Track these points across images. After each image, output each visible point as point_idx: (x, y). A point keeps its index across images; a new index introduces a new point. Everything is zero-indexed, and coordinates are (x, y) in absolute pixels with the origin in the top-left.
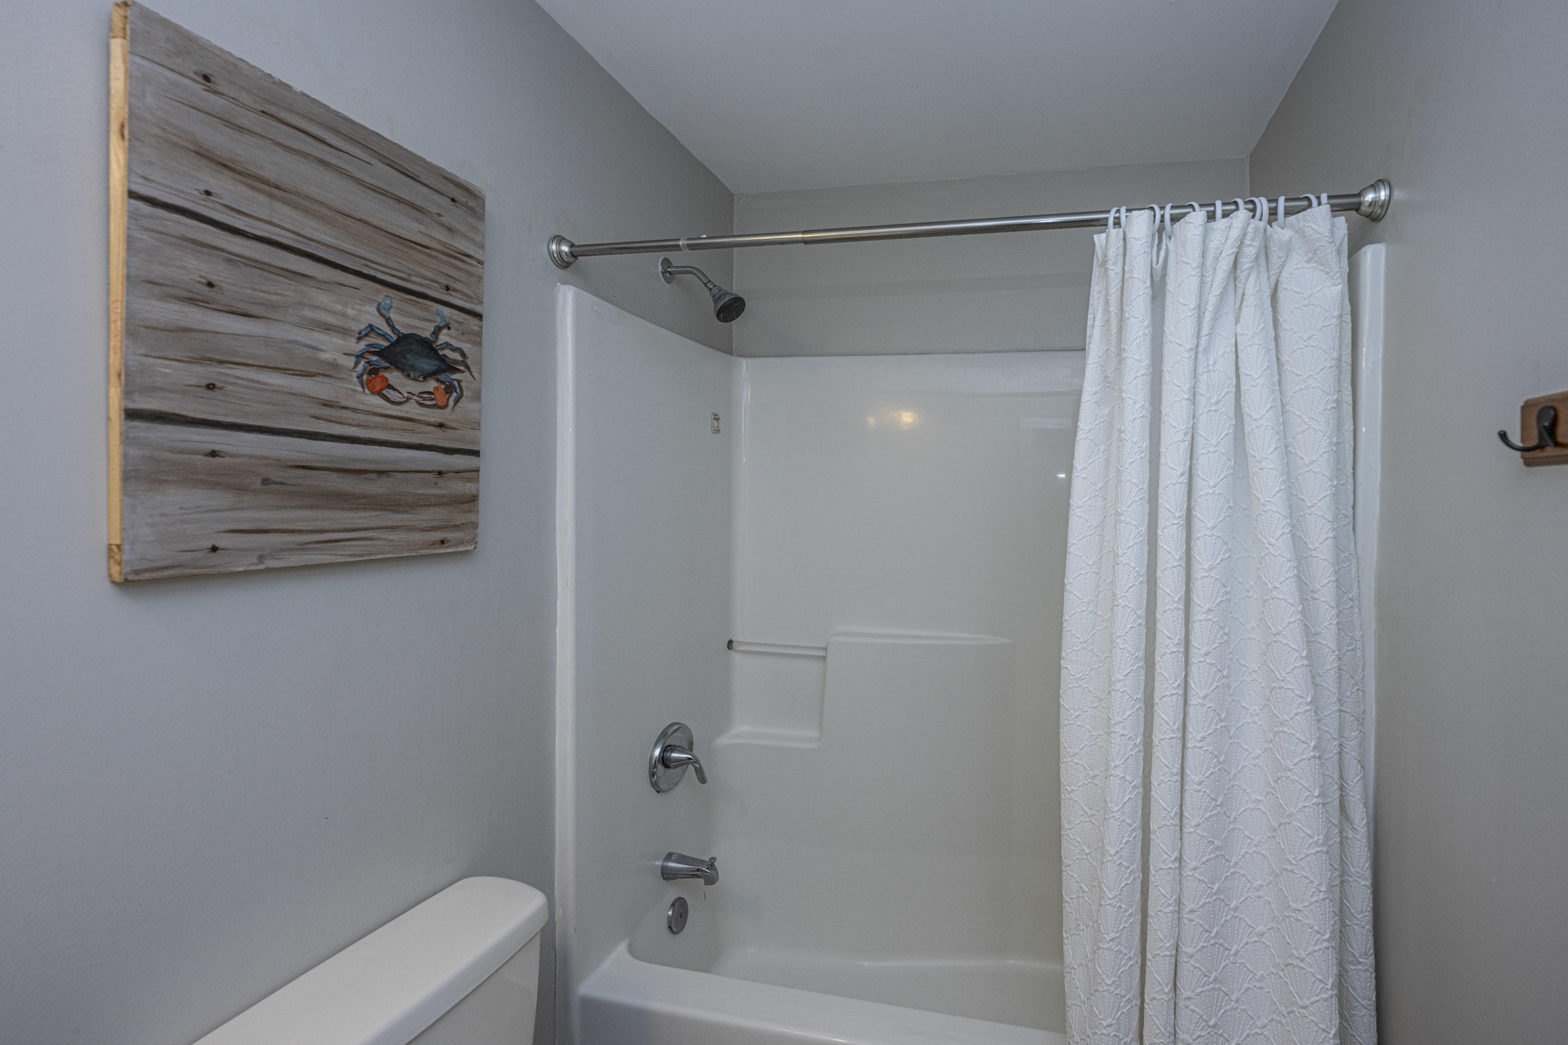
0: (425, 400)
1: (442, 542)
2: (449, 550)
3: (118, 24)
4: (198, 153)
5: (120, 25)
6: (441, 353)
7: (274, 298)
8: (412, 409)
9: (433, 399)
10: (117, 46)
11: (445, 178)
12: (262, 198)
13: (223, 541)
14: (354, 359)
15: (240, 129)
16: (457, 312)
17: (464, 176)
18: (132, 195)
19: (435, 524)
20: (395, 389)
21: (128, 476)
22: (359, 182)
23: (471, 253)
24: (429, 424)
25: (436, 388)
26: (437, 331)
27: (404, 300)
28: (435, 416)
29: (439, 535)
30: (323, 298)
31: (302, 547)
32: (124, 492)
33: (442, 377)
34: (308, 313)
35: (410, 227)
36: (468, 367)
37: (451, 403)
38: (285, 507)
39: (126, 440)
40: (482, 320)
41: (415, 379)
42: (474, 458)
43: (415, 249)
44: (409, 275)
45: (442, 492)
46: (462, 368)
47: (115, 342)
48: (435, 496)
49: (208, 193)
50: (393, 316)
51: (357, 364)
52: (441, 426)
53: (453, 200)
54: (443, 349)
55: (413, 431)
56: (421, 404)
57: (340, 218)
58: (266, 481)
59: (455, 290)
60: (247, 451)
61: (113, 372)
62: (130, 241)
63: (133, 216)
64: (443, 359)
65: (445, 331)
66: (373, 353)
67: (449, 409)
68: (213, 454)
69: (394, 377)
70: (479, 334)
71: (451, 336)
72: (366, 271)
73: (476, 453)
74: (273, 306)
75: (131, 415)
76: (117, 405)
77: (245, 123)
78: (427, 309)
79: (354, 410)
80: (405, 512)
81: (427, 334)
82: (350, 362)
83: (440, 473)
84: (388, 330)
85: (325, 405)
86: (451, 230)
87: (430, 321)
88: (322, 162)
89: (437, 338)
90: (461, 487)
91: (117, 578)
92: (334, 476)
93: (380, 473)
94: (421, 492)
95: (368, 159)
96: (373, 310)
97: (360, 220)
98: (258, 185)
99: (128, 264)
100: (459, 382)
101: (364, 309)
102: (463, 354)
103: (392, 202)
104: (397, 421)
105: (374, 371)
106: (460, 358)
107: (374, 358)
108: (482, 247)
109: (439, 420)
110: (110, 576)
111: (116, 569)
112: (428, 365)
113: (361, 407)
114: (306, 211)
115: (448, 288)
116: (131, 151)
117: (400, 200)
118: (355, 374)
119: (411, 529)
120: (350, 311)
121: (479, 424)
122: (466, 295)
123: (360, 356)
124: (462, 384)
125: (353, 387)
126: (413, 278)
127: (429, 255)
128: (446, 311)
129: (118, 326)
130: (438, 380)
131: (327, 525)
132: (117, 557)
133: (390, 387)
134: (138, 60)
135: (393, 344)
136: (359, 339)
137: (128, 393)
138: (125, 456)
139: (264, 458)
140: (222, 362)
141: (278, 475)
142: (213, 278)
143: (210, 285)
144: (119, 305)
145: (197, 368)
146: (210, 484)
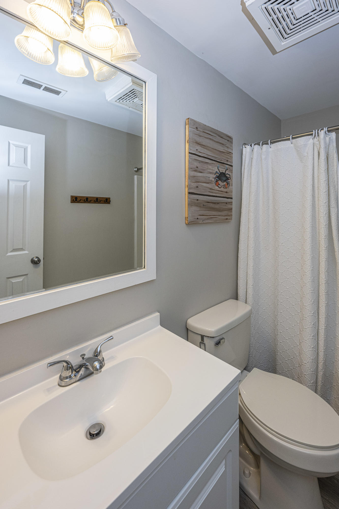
1: (227, 219)
2: (228, 221)
3: (187, 122)
4: (196, 143)
5: (187, 123)
6: (226, 176)
7: (204, 168)
8: (222, 189)
9: (225, 186)
10: (187, 126)
11: (227, 136)
12: (203, 149)
13: (199, 217)
14: (214, 179)
15: (200, 136)
16: (229, 166)
17: (229, 134)
18: (190, 153)
19: (226, 215)
20: (220, 185)
21: (189, 205)
22: (215, 141)
23: (231, 152)
24: (225, 192)
25: (226, 184)
26: (226, 171)
27: (221, 165)
28: (225, 190)
29: (226, 217)
30: (210, 167)
31: (208, 219)
32: (188, 207)
33: (227, 181)
34: (208, 170)
35: (221, 148)
36: (230, 178)
37: (228, 187)
38: (206, 210)
39: (189, 198)
40: (232, 167)
41: (223, 182)
42: (231, 199)
43: (222, 153)
44: (222, 159)
45: (227, 207)
46: (229, 179)
47: (187, 180)
48: (226, 208)
49: (197, 150)
50: (220, 169)
51: (215, 180)
52: (226, 192)
53: (228, 141)
54: (227, 175)
55: (222, 194)
56: (223, 188)
57: (212, 150)
58: (203, 205)
59: (229, 161)
60: (201, 199)
61: (186, 185)
62: (189, 161)
63: (189, 156)
64: (227, 177)
65: (227, 171)
66: (217, 177)
67: (227, 188)
68: (197, 200)
69: (220, 182)
70: (232, 170)
71: (228, 172)
72: (216, 160)
73: (232, 198)
74: (204, 170)
75: (189, 193)
76: (187, 192)
77: (201, 135)
78: (224, 166)
79: (214, 190)
80: (221, 212)
81: (224, 172)
82: (213, 180)
83: (226, 203)
84: (219, 172)
85: (211, 189)
86: (228, 147)
87: (224, 169)
88: (210, 139)
89: (226, 172)
90: (229, 206)
91: (187, 223)
92: (211, 204)
93: (218, 203)
94: (224, 207)
95: (216, 136)
96: (216, 168)
97: (215, 149)
98: (202, 146)
99: (189, 165)
100: (229, 182)
101: (215, 168)
102: (230, 176)
103: (219, 144)
104: (220, 192)
105: (217, 181)
106: (229, 176)
107: (217, 178)
108: (232, 150)
109: (226, 191)
110: (186, 223)
111: (187, 222)
112: (224, 179)
113: (215, 189)
114: (208, 150)
115: (227, 161)
116: (189, 145)
117: (220, 143)
118: (214, 182)
119: (222, 216)
120: (214, 169)
121: (232, 191)
122: (230, 162)
123: (215, 178)
124: (230, 182)
125: (214, 185)
126: (223, 160)
127: (224, 154)
128: (227, 166)
129: (187, 177)
130: (226, 182)
131: (211, 214)
132: (187, 219)
133: (219, 184)
134: (190, 128)
135: (220, 175)
136: (215, 175)
137: (189, 189)
138: (188, 201)
139: (203, 201)
140: (198, 182)
141: (205, 204)
142: (197, 166)
143: (197, 167)
144: (187, 173)
145: (196, 184)
146: (197, 206)
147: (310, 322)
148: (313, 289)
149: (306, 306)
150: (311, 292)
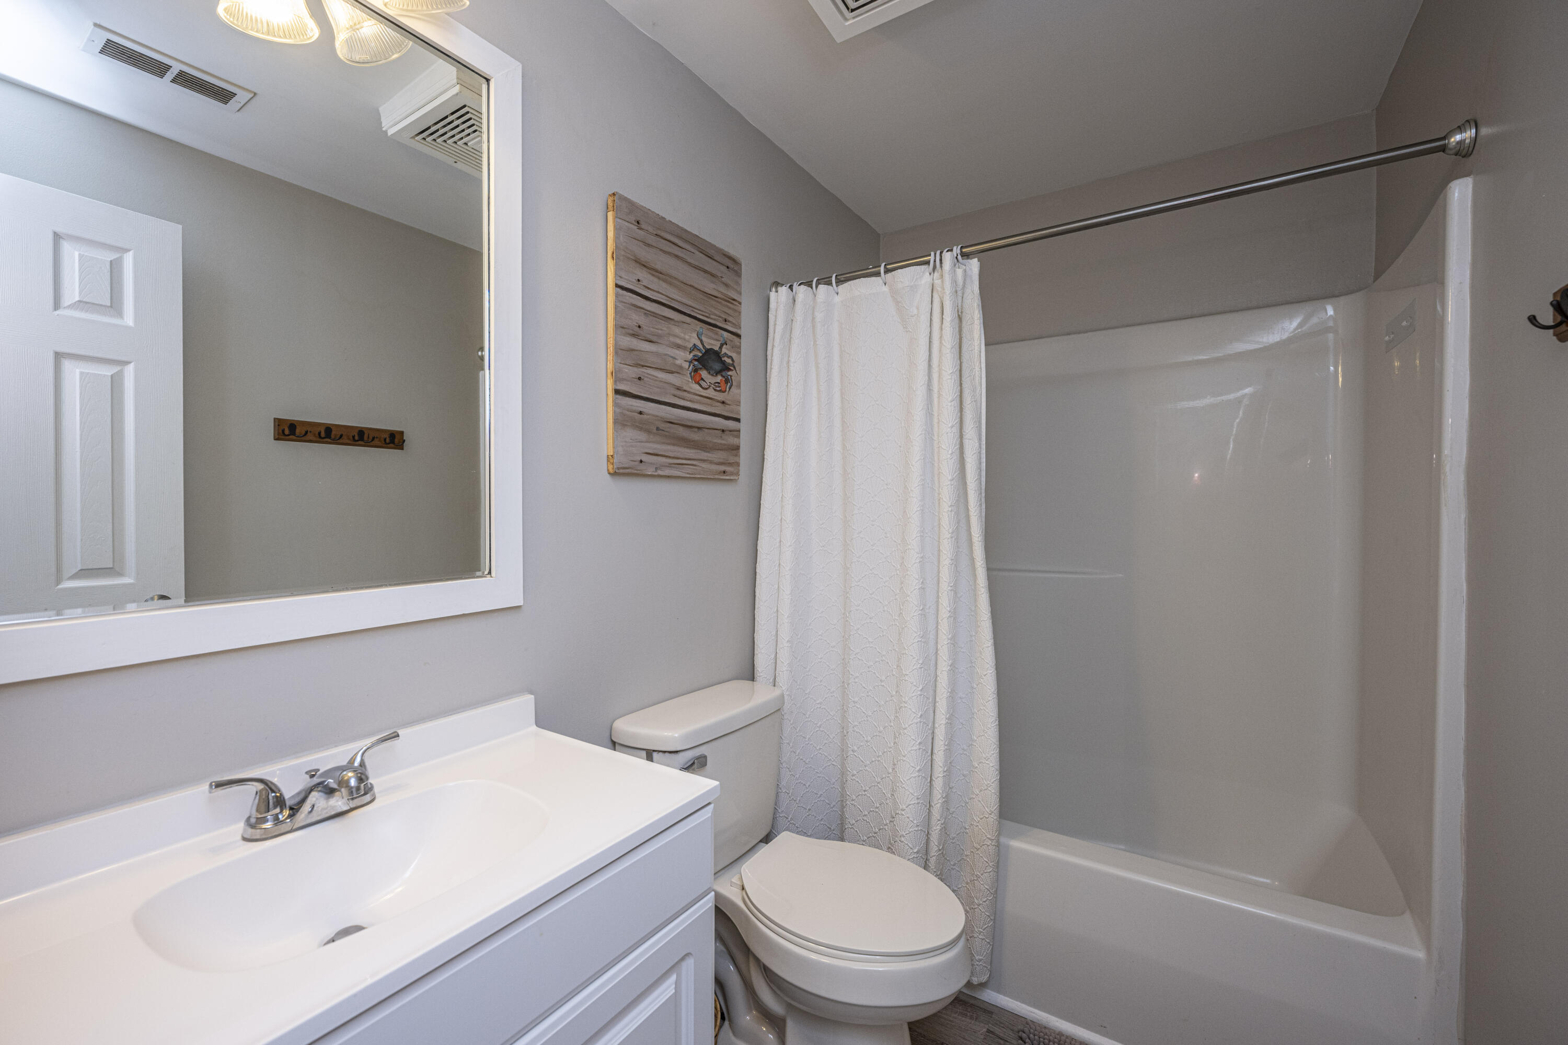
0: (718, 388)
1: (724, 472)
2: (727, 478)
3: (610, 204)
4: (636, 261)
5: (611, 205)
6: (723, 359)
7: (660, 332)
8: (710, 393)
9: (719, 387)
10: (610, 215)
11: (724, 255)
12: (656, 280)
13: (645, 458)
14: (688, 364)
15: (649, 245)
16: (730, 335)
17: (732, 252)
18: (617, 286)
19: (722, 461)
20: (704, 381)
21: (616, 422)
22: (690, 264)
23: (736, 298)
24: (718, 401)
25: (721, 380)
26: (721, 348)
27: (708, 329)
28: (720, 396)
29: (723, 468)
30: (677, 330)
31: (670, 466)
32: (615, 430)
33: (724, 374)
34: (672, 339)
35: (709, 286)
36: (735, 368)
37: (728, 390)
38: (664, 443)
39: (616, 404)
40: (740, 339)
41: (712, 375)
42: (737, 423)
43: (712, 299)
44: (710, 314)
45: (723, 442)
46: (732, 368)
47: (610, 357)
48: (721, 444)
49: (639, 280)
50: (704, 339)
51: (689, 366)
52: (723, 403)
53: (728, 267)
54: (724, 357)
55: (711, 405)
56: (715, 390)
57: (682, 285)
58: (658, 429)
59: (729, 321)
60: (651, 412)
61: (609, 371)
62: (616, 307)
63: (617, 295)
64: (724, 363)
65: (725, 346)
66: (696, 360)
67: (727, 393)
68: (641, 413)
69: (704, 374)
70: (739, 347)
71: (727, 349)
72: (693, 314)
73: (738, 420)
74: (659, 336)
75: (617, 392)
76: (611, 388)
77: (650, 242)
78: (717, 334)
79: (689, 392)
80: (709, 452)
81: (717, 348)
82: (686, 365)
83: (723, 431)
84: (701, 347)
85: (678, 389)
86: (726, 285)
87: (718, 340)
88: (677, 256)
89: (721, 350)
90: (731, 440)
91: (611, 471)
92: (681, 429)
93: (699, 428)
94: (715, 441)
95: (693, 250)
96: (695, 335)
97: (690, 286)
98: (654, 273)
99: (615, 319)
100: (731, 376)
101: (692, 335)
102: (733, 360)
103: (702, 273)
104: (705, 399)
105: (696, 370)
106: (731, 362)
107: (696, 363)
108: (740, 294)
109: (723, 399)
110: (608, 470)
111: (611, 467)
112: (717, 366)
113: (691, 391)
114: (670, 284)
115: (726, 321)
116: (616, 265)
117: (705, 271)
118: (689, 372)
119: (711, 462)
120: (687, 337)
121: (740, 402)
122: (733, 324)
123: (690, 362)
124: (732, 378)
125: (687, 379)
126: (712, 316)
127: (718, 302)
128: (725, 334)
129: (611, 350)
130: (722, 376)
131: (678, 455)
132: (612, 461)
133: (702, 379)
134: (619, 220)
135: (703, 355)
136: (690, 352)
137: (615, 382)
138: (615, 412)
139: (657, 416)
140: (643, 366)
141: (662, 426)
142: (640, 323)
143: (639, 327)
144: (612, 339)
145: (635, 369)
146: (641, 429)
147: (913, 710)
148: (921, 633)
149: (907, 675)
150: (918, 641)
